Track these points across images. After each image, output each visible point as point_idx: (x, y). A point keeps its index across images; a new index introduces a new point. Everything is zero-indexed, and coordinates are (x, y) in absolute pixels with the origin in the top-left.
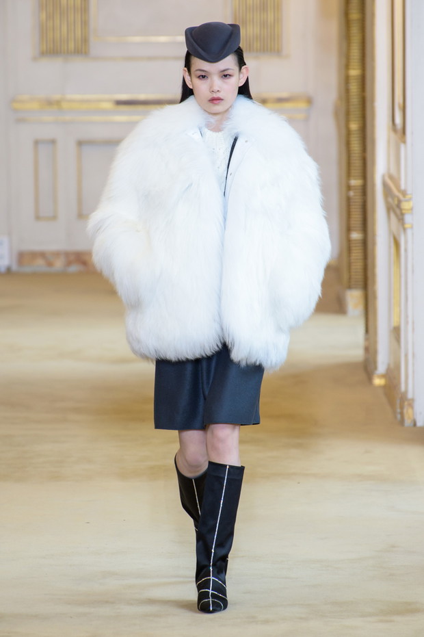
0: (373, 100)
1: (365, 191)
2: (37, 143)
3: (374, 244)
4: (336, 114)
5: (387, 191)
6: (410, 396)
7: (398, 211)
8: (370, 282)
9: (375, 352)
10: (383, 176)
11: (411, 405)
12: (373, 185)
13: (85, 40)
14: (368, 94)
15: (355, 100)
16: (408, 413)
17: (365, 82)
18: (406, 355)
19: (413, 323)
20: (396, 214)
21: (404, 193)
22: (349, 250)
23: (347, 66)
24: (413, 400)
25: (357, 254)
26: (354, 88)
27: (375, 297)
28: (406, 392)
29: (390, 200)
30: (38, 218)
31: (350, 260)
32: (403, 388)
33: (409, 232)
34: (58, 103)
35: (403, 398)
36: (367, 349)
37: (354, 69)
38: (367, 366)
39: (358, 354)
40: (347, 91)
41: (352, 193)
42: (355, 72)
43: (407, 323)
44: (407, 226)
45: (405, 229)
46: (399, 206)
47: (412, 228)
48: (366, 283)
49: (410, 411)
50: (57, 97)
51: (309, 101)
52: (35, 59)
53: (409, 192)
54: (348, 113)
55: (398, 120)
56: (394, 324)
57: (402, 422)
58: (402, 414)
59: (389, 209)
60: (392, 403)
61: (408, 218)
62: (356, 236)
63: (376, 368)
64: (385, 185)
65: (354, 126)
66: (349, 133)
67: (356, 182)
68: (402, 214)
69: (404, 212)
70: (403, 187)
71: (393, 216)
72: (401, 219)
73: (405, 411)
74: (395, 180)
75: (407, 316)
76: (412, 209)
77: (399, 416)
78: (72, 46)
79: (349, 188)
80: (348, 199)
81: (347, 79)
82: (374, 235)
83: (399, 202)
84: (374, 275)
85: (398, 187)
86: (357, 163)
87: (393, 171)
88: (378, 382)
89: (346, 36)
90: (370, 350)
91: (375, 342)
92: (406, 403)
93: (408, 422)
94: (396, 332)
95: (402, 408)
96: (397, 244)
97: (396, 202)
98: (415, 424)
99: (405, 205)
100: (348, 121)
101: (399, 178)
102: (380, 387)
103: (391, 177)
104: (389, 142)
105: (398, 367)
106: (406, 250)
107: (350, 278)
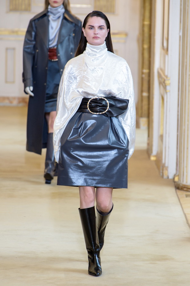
0: (154, 35)
1: (150, 75)
2: (7, 49)
3: (153, 98)
4: (138, 40)
5: (159, 75)
6: (166, 165)
7: (164, 84)
8: (150, 115)
9: (152, 146)
10: (158, 69)
11: (167, 169)
12: (153, 73)
13: (29, 5)
14: (152, 32)
15: (146, 35)
16: (165, 172)
17: (151, 27)
18: (165, 148)
19: (169, 133)
20: (163, 85)
21: (167, 77)
22: (142, 100)
23: (143, 20)
24: (168, 167)
25: (145, 102)
26: (146, 29)
27: (152, 122)
28: (165, 164)
29: (160, 79)
30: (6, 82)
31: (142, 105)
32: (163, 161)
33: (168, 94)
34: (17, 32)
35: (164, 166)
36: (148, 144)
37: (146, 21)
38: (148, 152)
39: (144, 146)
40: (143, 31)
41: (144, 76)
42: (147, 23)
43: (166, 133)
44: (168, 91)
45: (166, 93)
46: (164, 82)
47: (170, 92)
48: (149, 115)
49: (166, 172)
50: (16, 29)
51: (126, 35)
52: (7, 12)
53: (169, 76)
54: (143, 41)
55: (165, 44)
56: (161, 133)
57: (163, 176)
58: (163, 173)
59: (160, 83)
60: (158, 168)
61: (168, 88)
62: (145, 94)
63: (152, 152)
64: (159, 73)
65: (146, 46)
66: (143, 49)
67: (146, 71)
68: (166, 86)
69: (166, 85)
70: (166, 74)
71: (162, 87)
72: (165, 87)
73: (164, 172)
74: (163, 71)
75: (166, 131)
76: (170, 84)
77: (161, 174)
78: (23, 7)
79: (143, 73)
80: (142, 79)
81: (143, 26)
82: (153, 94)
83: (165, 80)
84: (152, 112)
85: (164, 73)
86: (146, 62)
87: (162, 67)
88: (153, 158)
89: (143, 7)
90: (150, 144)
91: (152, 141)
92: (165, 168)
93: (165, 177)
94: (161, 137)
95: (163, 170)
96: (163, 98)
97: (163, 80)
98: (168, 177)
99: (167, 82)
100: (143, 44)
101: (165, 70)
102: (154, 161)
103: (161, 69)
104: (161, 54)
105: (161, 152)
106: (167, 102)
107: (142, 113)
